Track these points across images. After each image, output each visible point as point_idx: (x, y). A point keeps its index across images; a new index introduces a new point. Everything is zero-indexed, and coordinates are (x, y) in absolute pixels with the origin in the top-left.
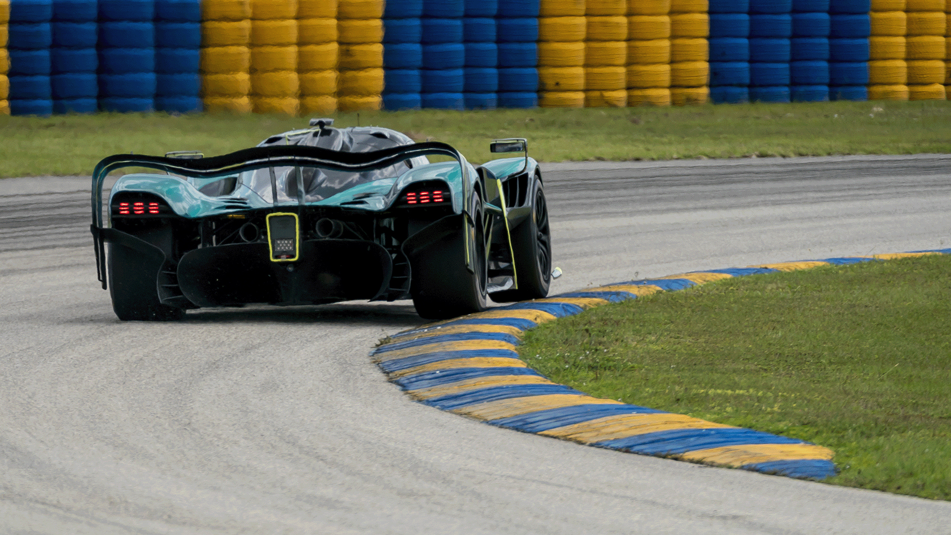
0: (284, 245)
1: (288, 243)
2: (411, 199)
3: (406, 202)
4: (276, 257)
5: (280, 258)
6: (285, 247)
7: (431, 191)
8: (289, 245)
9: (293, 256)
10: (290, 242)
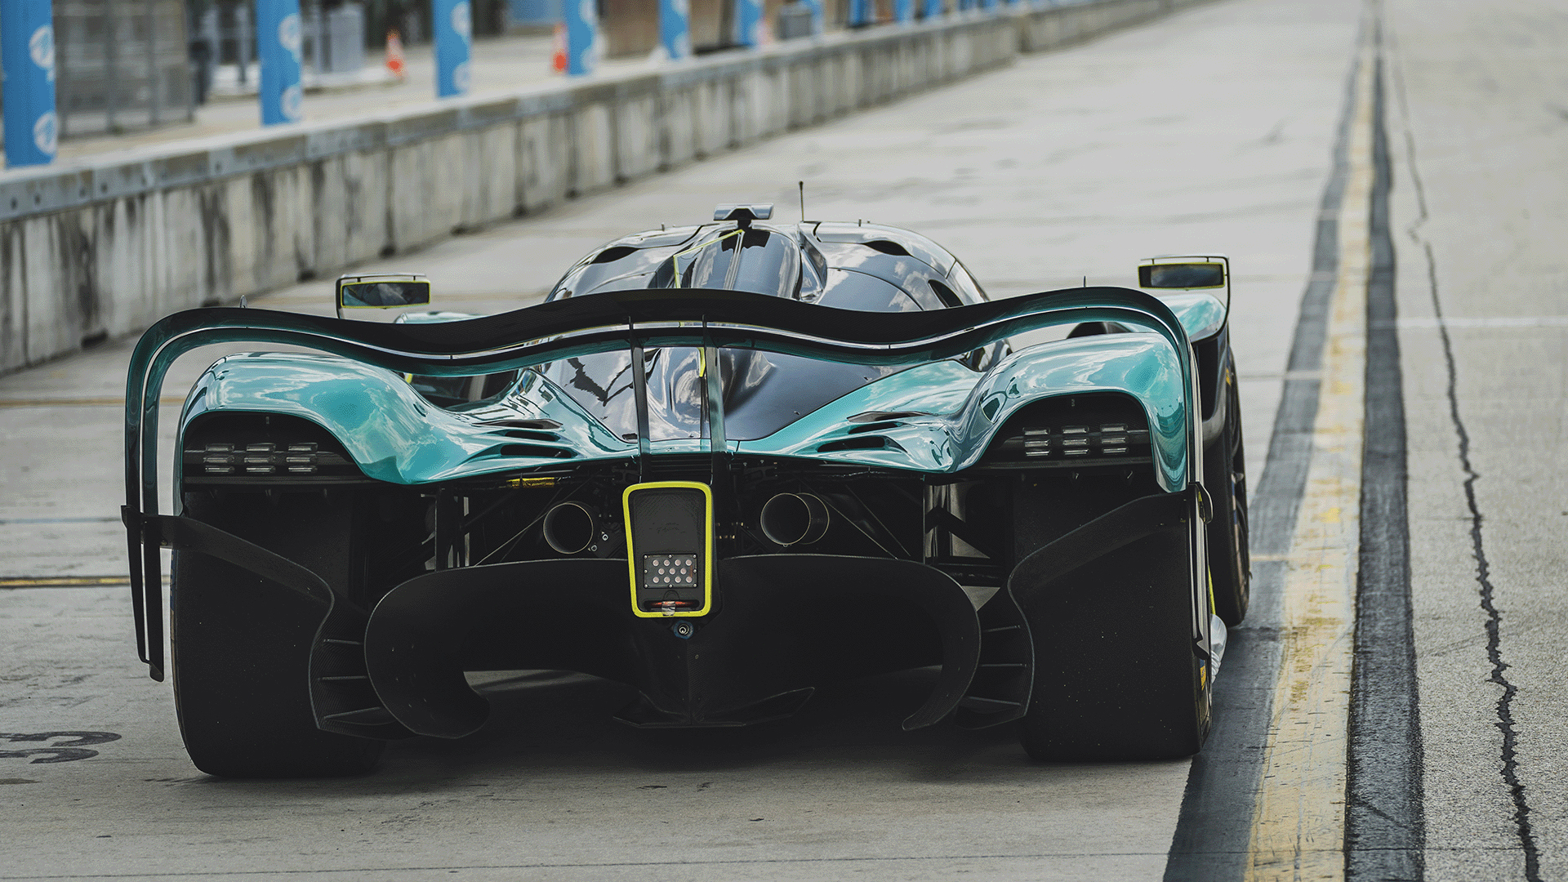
0: (670, 571)
1: (683, 565)
2: (1036, 445)
3: (1020, 453)
4: (646, 606)
5: (659, 608)
6: (672, 578)
7: (1094, 426)
8: (683, 572)
9: (698, 605)
10: (689, 563)
